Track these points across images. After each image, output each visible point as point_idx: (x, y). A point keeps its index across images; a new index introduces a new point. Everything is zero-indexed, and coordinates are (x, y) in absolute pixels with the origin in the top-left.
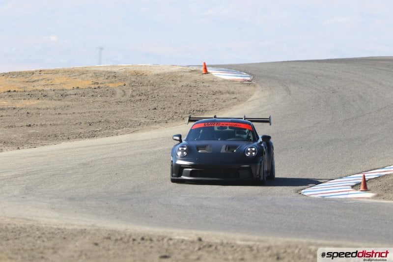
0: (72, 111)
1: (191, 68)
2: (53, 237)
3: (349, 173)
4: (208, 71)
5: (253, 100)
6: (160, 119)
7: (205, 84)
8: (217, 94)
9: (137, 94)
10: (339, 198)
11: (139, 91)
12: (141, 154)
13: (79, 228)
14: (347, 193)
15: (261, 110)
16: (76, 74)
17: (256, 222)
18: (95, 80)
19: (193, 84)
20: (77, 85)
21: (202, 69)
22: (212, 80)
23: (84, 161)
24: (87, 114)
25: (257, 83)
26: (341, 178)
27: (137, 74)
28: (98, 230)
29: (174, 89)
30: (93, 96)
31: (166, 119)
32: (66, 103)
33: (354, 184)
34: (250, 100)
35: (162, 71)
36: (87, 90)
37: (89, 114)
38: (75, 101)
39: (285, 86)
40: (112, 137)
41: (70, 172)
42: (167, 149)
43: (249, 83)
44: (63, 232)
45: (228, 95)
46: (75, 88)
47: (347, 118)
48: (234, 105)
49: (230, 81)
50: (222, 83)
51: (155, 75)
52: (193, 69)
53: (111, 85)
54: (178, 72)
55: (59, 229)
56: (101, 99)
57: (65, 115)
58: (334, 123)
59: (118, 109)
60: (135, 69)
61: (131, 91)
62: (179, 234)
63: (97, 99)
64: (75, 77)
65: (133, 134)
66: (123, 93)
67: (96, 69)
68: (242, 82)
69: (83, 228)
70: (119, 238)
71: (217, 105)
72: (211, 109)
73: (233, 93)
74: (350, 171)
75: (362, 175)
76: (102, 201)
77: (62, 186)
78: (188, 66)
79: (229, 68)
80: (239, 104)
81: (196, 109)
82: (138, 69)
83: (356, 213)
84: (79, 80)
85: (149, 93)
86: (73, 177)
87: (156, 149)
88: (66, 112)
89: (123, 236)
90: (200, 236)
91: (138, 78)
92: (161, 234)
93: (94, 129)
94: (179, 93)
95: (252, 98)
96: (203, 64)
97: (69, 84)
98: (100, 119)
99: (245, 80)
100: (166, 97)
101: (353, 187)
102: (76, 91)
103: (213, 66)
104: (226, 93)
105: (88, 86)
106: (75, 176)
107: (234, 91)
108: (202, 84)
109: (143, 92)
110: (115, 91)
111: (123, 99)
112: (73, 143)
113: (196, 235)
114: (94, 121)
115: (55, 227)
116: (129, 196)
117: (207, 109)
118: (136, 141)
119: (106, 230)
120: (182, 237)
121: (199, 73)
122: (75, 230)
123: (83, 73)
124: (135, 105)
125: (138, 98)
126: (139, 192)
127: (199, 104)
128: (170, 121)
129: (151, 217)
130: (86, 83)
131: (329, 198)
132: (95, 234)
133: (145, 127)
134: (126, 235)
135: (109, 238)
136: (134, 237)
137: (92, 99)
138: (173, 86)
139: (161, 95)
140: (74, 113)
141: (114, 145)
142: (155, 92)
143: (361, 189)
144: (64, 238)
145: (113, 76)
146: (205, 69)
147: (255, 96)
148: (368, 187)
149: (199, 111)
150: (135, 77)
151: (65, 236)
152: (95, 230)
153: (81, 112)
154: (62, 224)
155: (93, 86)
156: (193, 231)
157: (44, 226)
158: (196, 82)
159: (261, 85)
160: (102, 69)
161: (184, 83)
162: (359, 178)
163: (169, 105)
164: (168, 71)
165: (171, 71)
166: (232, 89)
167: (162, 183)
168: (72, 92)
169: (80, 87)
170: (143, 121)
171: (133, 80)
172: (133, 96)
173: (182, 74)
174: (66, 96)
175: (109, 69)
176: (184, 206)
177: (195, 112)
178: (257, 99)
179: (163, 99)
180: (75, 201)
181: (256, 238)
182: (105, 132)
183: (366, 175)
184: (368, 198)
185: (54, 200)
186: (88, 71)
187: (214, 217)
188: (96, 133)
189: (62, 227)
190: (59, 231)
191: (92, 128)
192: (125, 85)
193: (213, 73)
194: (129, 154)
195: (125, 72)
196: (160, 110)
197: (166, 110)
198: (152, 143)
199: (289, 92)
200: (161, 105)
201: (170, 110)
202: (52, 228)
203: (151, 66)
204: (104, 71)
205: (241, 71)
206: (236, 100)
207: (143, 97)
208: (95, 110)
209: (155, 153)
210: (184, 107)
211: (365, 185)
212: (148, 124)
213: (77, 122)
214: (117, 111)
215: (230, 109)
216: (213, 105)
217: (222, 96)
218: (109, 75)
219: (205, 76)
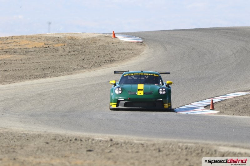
0: (32, 61)
1: (105, 35)
2: (21, 139)
3: (203, 99)
4: (116, 36)
5: (144, 54)
6: (86, 66)
7: (114, 44)
8: (122, 50)
9: (72, 51)
10: (197, 114)
11: (73, 49)
12: (75, 88)
13: (37, 133)
14: (201, 111)
15: (149, 60)
16: (34, 39)
17: (146, 129)
18: (46, 43)
19: (107, 45)
20: (35, 46)
21: (112, 35)
22: (118, 41)
23: (39, 92)
24: (42, 63)
25: (146, 43)
26: (198, 102)
27: (72, 39)
28: (48, 134)
29: (95, 48)
30: (45, 52)
31: (90, 66)
32: (28, 56)
33: (206, 105)
34: (142, 54)
35: (87, 37)
36: (41, 48)
37: (43, 63)
38: (34, 55)
39: (163, 45)
40: (57, 78)
41: (31, 99)
42: (91, 85)
43: (141, 44)
44: (27, 136)
45: (128, 51)
46: (34, 47)
47: (202, 65)
48: (132, 57)
49: (130, 42)
50: (125, 44)
51: (83, 39)
52: (106, 35)
53: (56, 46)
54: (98, 37)
55: (24, 134)
56: (50, 54)
57: (28, 64)
58: (194, 68)
59: (61, 60)
60: (71, 36)
61: (68, 49)
62: (98, 137)
63: (47, 54)
64: (33, 41)
65: (70, 76)
66: (63, 50)
67: (47, 36)
68: (137, 43)
69: (39, 133)
70: (61, 139)
71: (121, 57)
72: (117, 59)
73: (131, 50)
74: (203, 97)
75: (211, 100)
76: (51, 117)
77: (26, 108)
78: (104, 34)
79: (129, 35)
80: (135, 56)
81: (108, 59)
82: (72, 36)
83: (207, 123)
84: (36, 42)
85: (80, 50)
86: (33, 102)
87: (84, 85)
88: (28, 62)
89: (64, 138)
90: (111, 138)
91: (73, 41)
92: (88, 137)
93: (45, 72)
94: (98, 50)
96: (113, 32)
97: (30, 45)
98: (49, 66)
99: (139, 42)
100: (90, 53)
101: (205, 107)
102: (34, 49)
103: (119, 34)
104: (127, 50)
105: (42, 46)
106: (34, 101)
107: (132, 48)
108: (112, 45)
109: (76, 49)
110: (59, 49)
111: (63, 54)
112: (33, 81)
113: (109, 137)
114: (46, 67)
115: (22, 133)
116: (68, 113)
117: (116, 60)
118: (72, 80)
119: (53, 134)
120: (100, 139)
121: (110, 38)
122: (35, 134)
123: (39, 38)
124: (71, 58)
125: (72, 53)
126: (73, 111)
127: (110, 57)
128: (93, 67)
129: (81, 126)
130: (41, 44)
131: (191, 114)
132: (46, 137)
133: (77, 71)
134: (65, 137)
135: (55, 139)
136: (71, 139)
137: (44, 54)
138: (94, 46)
139: (87, 51)
140: (33, 63)
141: (58, 82)
142: (83, 49)
143: (210, 109)
144: (28, 139)
145: (57, 40)
146: (114, 35)
147: (145, 52)
148: (215, 107)
149: (110, 61)
150: (71, 40)
151: (28, 138)
152: (47, 134)
153: (38, 62)
154: (26, 131)
155: (45, 46)
156: (107, 135)
157: (15, 132)
158: (108, 43)
159: (149, 45)
160: (50, 36)
161: (101, 44)
162: (209, 102)
163: (92, 57)
164: (91, 37)
165: (93, 37)
166: (131, 48)
167: (88, 106)
168: (32, 50)
169: (37, 46)
170: (76, 68)
171: (70, 42)
172: (69, 52)
173: (100, 38)
174: (28, 52)
175: (55, 36)
176: (101, 119)
177: (108, 61)
178: (146, 54)
179: (88, 54)
180: (34, 116)
181: (146, 138)
182: (52, 74)
183: (213, 100)
184: (215, 114)
185: (22, 116)
186: (42, 37)
187: (120, 126)
188: (47, 75)
189: (26, 132)
190: (25, 135)
191: (44, 72)
192: (64, 45)
193: (118, 38)
194: (67, 87)
195: (65, 37)
196: (86, 61)
197: (90, 61)
198: (82, 81)
199: (166, 49)
200: (87, 57)
201: (92, 60)
202: (20, 133)
203: (80, 34)
204: (51, 37)
205: (136, 36)
206: (133, 54)
207: (76, 53)
208: (46, 61)
209: (83, 87)
210: (101, 59)
211: (212, 106)
212: (79, 69)
213: (35, 68)
214: (60, 61)
215: (130, 59)
216: (119, 57)
217: (124, 52)
218: (54, 39)
219: (114, 40)
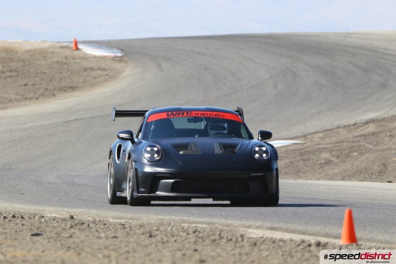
4: (79, 47)
5: (124, 77)
6: (30, 96)
7: (75, 61)
8: (88, 71)
9: (7, 70)
11: (9, 67)
12: (12, 131)
15: (133, 87)
19: (64, 61)
21: (73, 45)
22: (82, 56)
25: (129, 59)
27: (7, 50)
29: (45, 66)
31: (37, 95)
34: (121, 76)
35: (32, 47)
39: (157, 62)
42: (38, 126)
43: (120, 60)
45: (99, 71)
47: (220, 95)
49: (102, 57)
50: (93, 60)
51: (26, 51)
52: (63, 45)
54: (50, 48)
60: (5, 45)
62: (50, 212)
68: (114, 59)
71: (88, 81)
72: (81, 85)
73: (104, 69)
78: (59, 42)
79: (101, 44)
80: (110, 80)
81: (67, 85)
82: (7, 45)
85: (20, 69)
87: (28, 126)
90: (72, 214)
91: (8, 55)
92: (33, 212)
94: (50, 70)
95: (124, 74)
96: (73, 40)
99: (116, 57)
100: (37, 73)
103: (84, 42)
104: (97, 69)
107: (106, 67)
108: (73, 61)
109: (13, 68)
113: (68, 213)
117: (78, 86)
118: (7, 117)
120: (54, 215)
121: (69, 49)
124: (5, 82)
125: (8, 74)
126: (9, 170)
127: (70, 81)
128: (41, 98)
129: (23, 194)
133: (16, 103)
136: (5, 215)
138: (44, 63)
139: (31, 71)
142: (25, 68)
146: (76, 45)
147: (127, 73)
149: (70, 87)
150: (5, 53)
156: (65, 209)
158: (66, 58)
159: (133, 62)
161: (55, 59)
163: (39, 81)
165: (42, 47)
166: (103, 66)
170: (13, 98)
171: (3, 56)
172: (3, 72)
173: (53, 50)
176: (55, 184)
177: (66, 88)
178: (129, 76)
179: (33, 76)
181: (129, 215)
187: (86, 194)
193: (83, 50)
196: (30, 87)
197: (37, 87)
198: (23, 120)
199: (161, 69)
200: (31, 81)
201: (40, 86)
203: (21, 42)
205: (112, 47)
206: (107, 77)
207: (13, 74)
209: (26, 129)
210: (55, 84)
212: (18, 101)
215: (102, 86)
216: (84, 81)
217: (93, 73)
219: (76, 53)
